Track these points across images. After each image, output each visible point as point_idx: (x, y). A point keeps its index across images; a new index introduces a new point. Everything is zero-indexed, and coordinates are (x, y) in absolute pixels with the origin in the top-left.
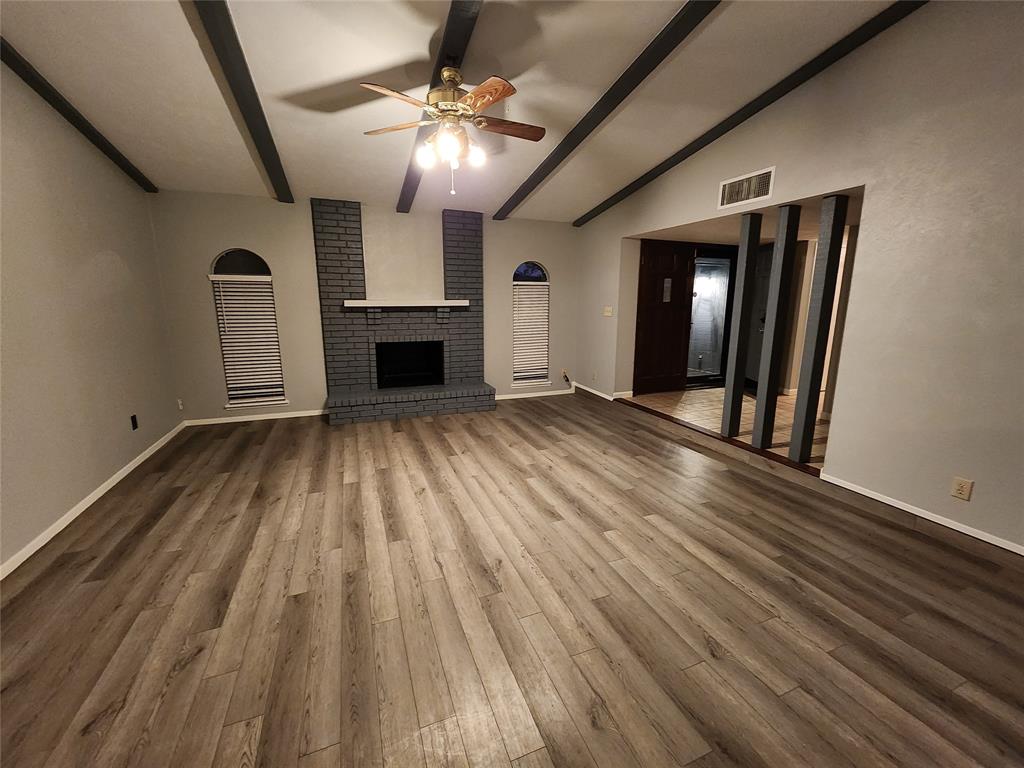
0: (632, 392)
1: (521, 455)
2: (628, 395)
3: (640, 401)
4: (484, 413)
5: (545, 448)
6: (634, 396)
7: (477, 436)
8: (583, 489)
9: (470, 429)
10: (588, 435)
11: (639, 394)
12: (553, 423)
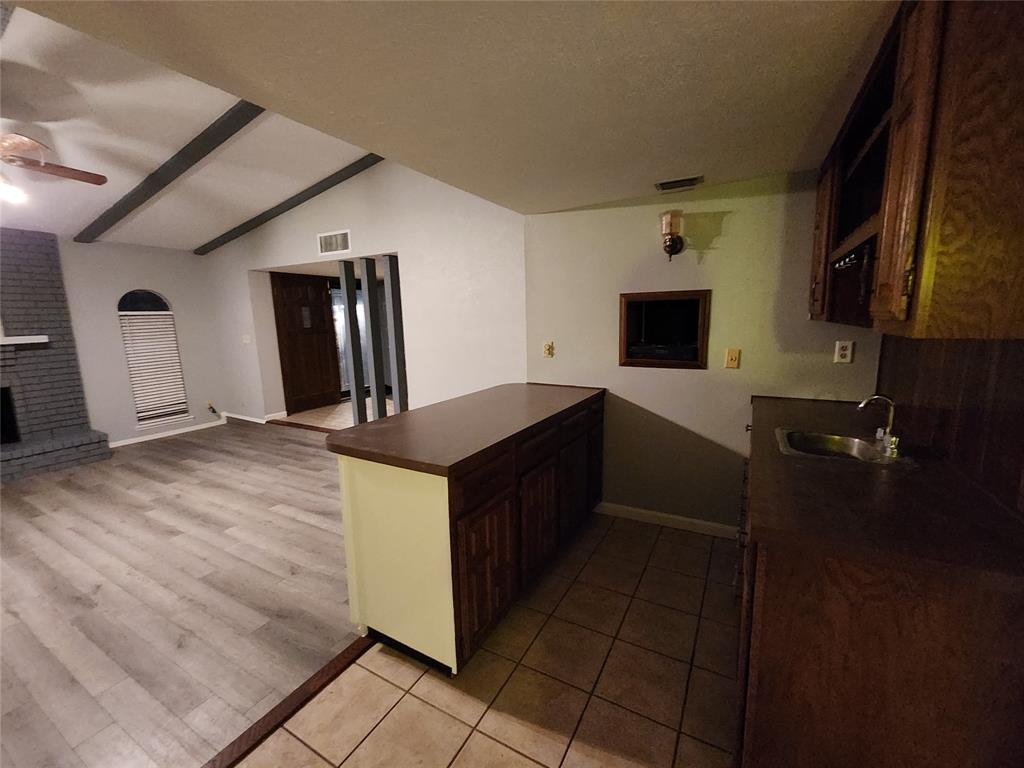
0: (285, 412)
1: (140, 494)
2: (282, 415)
3: (294, 419)
4: (92, 464)
5: (175, 481)
6: (288, 415)
7: (80, 489)
8: (213, 504)
9: (68, 484)
10: (230, 458)
11: (294, 412)
12: (190, 457)
